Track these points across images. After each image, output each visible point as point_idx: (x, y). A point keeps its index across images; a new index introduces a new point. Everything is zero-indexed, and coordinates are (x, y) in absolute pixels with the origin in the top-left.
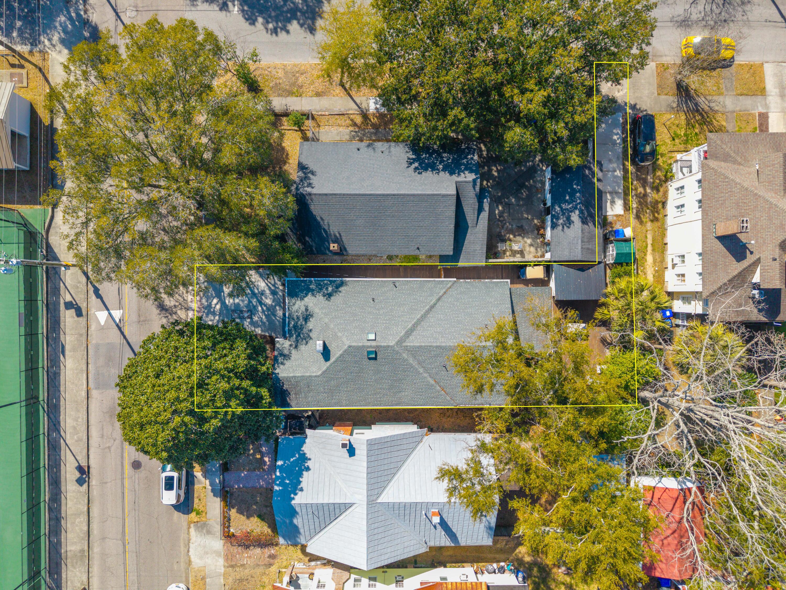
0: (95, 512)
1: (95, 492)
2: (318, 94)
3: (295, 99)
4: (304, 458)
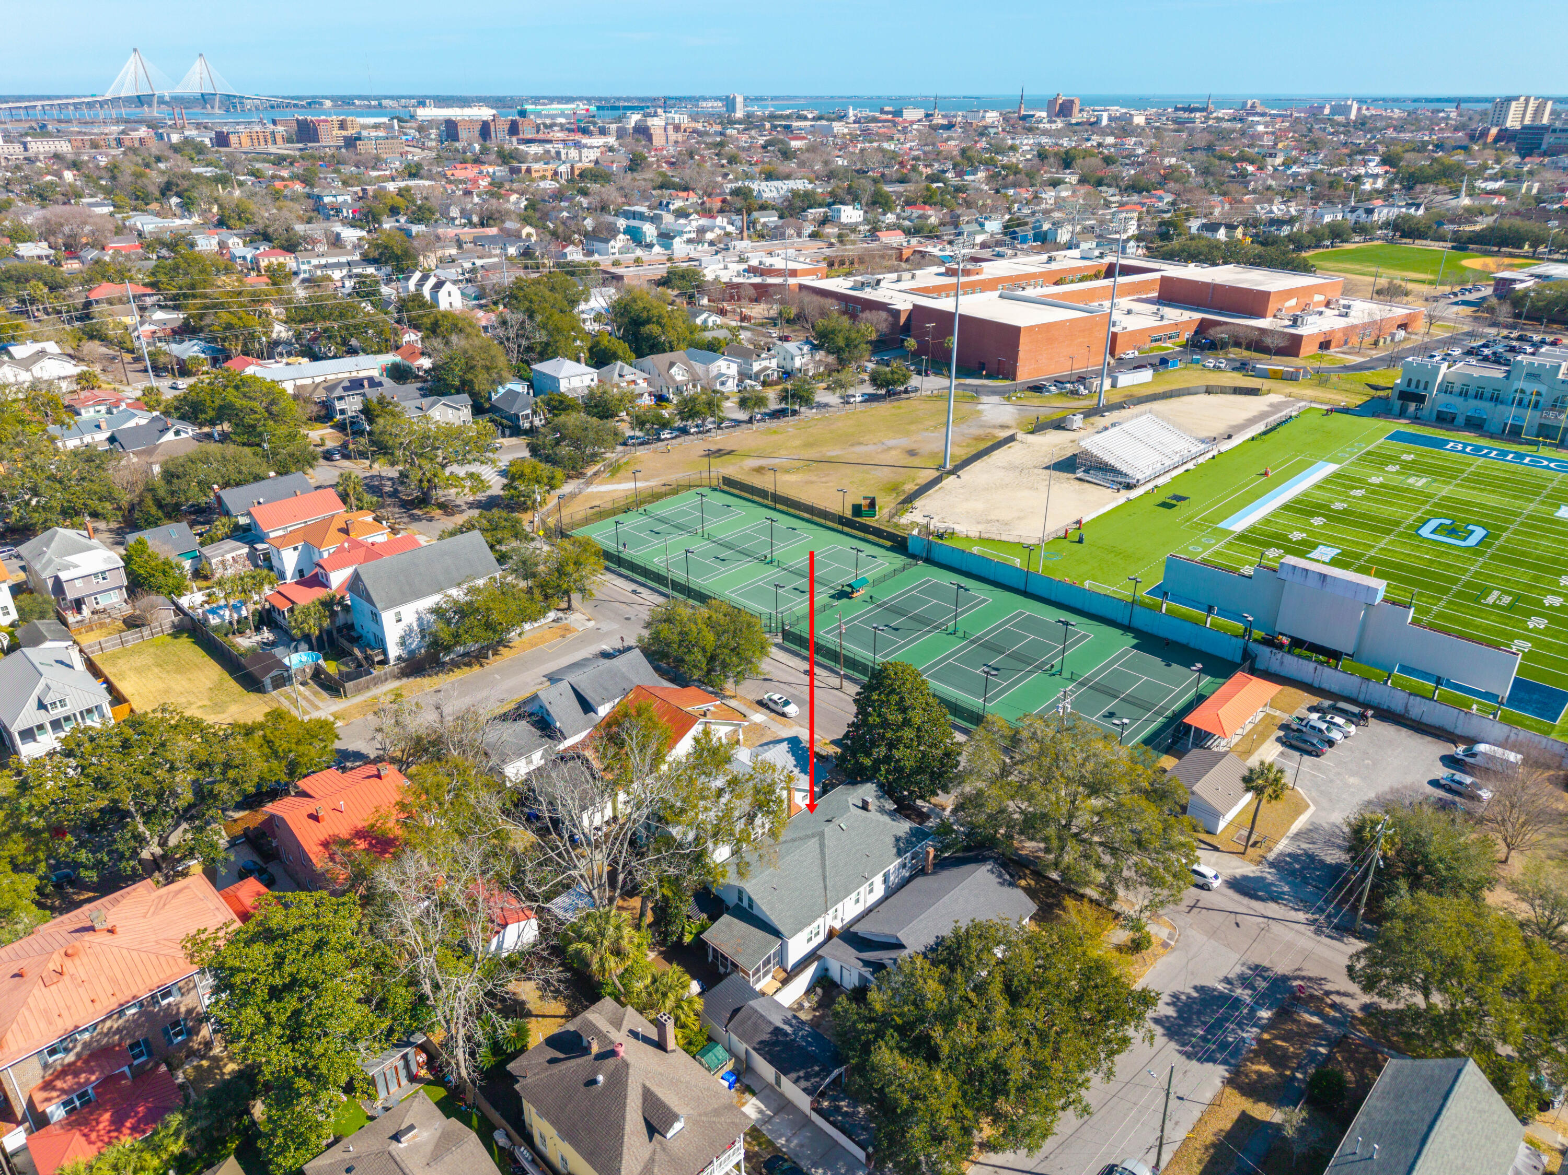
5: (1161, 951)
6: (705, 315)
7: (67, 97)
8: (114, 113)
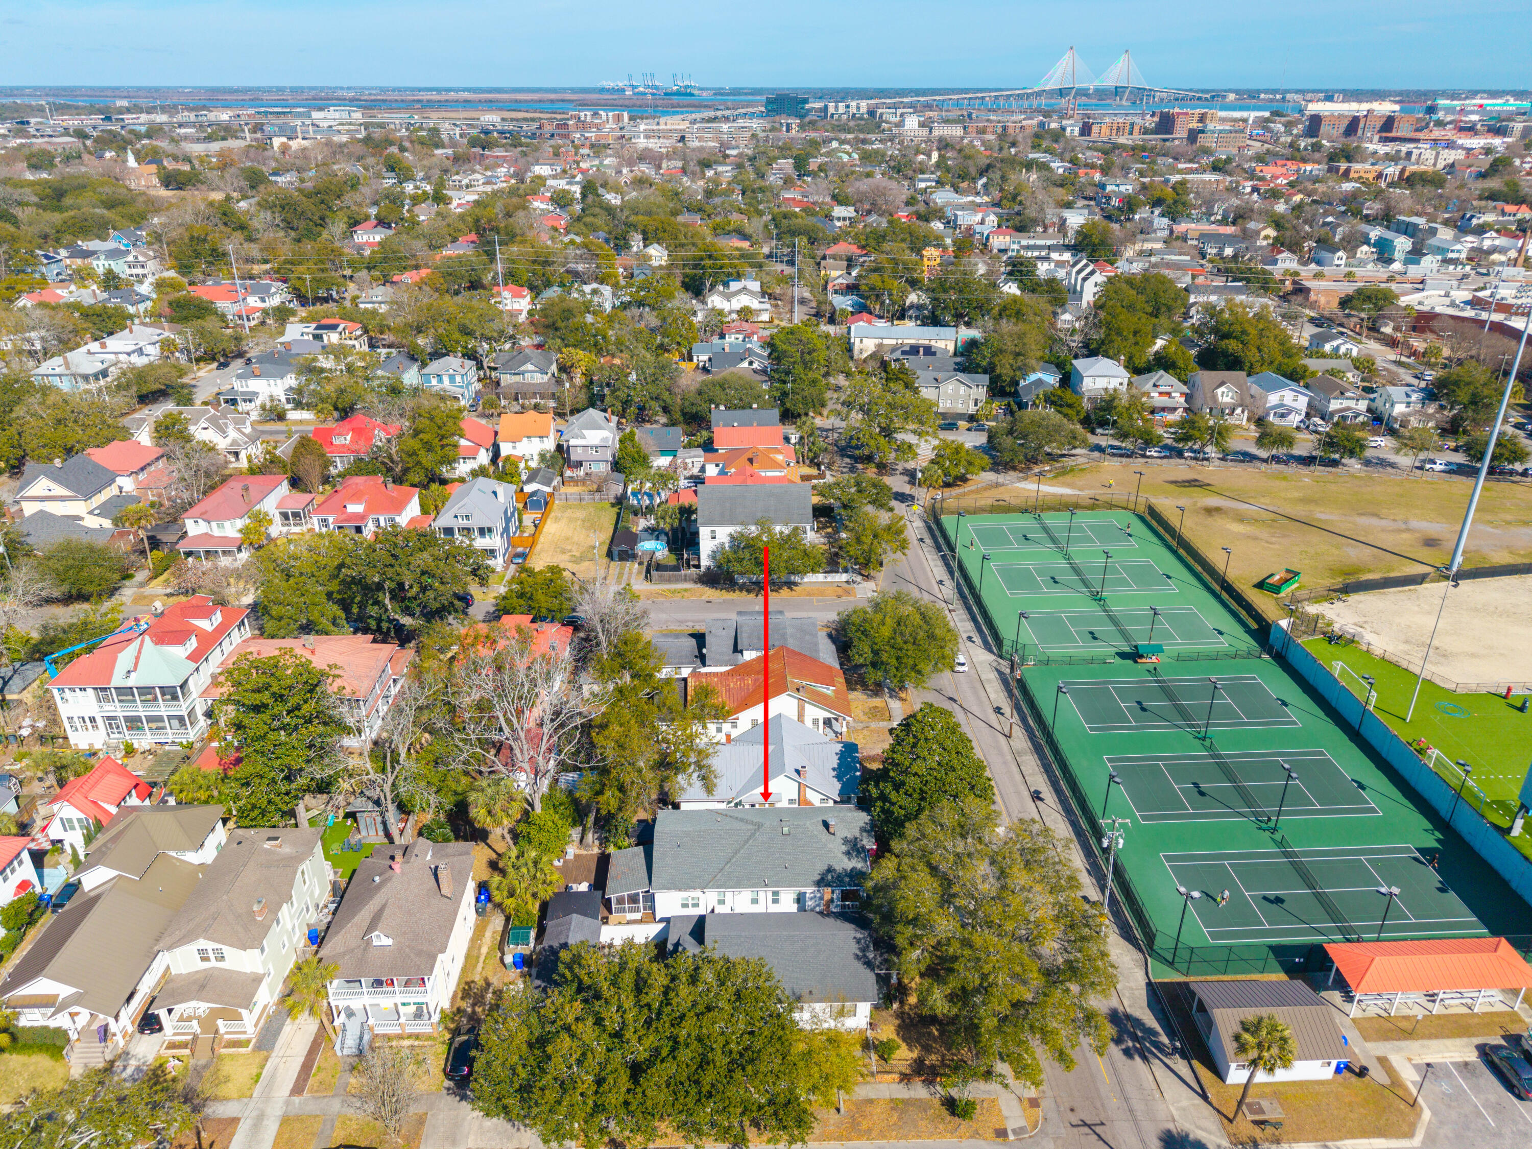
0: (1018, 777)
1: (1023, 788)
2: (871, 1101)
3: (899, 1096)
4: (839, 777)
5: (991, 1134)
6: (1339, 341)
7: (996, 90)
8: (1035, 104)
